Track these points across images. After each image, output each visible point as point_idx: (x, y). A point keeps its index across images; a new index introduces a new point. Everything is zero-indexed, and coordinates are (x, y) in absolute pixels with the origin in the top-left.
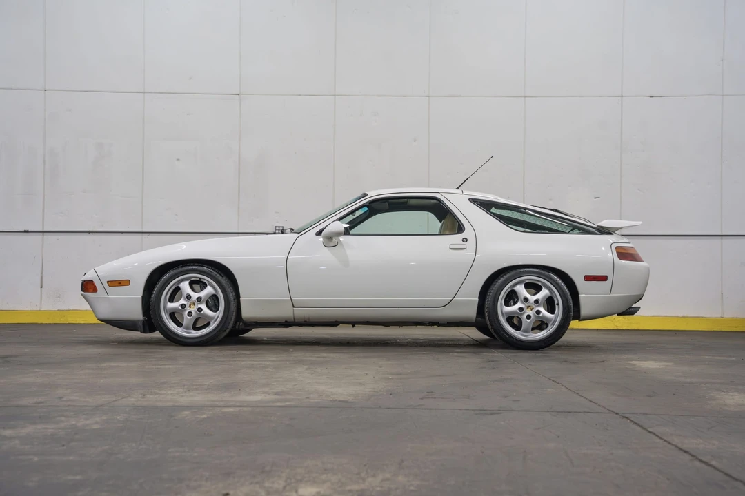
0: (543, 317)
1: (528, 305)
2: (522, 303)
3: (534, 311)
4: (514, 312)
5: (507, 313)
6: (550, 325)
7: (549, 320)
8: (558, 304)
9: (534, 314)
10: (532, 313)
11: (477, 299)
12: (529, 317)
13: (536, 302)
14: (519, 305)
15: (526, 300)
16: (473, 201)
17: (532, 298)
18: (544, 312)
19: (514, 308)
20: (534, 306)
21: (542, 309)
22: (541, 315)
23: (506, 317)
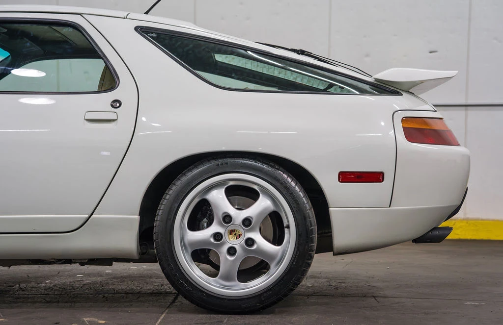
0: (260, 251)
1: (231, 228)
2: (220, 224)
3: (242, 240)
4: (205, 242)
5: (192, 244)
6: (272, 266)
7: (272, 257)
8: (288, 227)
9: (242, 247)
10: (238, 244)
11: (137, 217)
12: (232, 251)
13: (247, 222)
14: (215, 228)
15: (227, 218)
16: (143, 31)
17: (239, 216)
18: (262, 243)
19: (205, 234)
20: (241, 230)
21: (257, 237)
22: (255, 247)
23: (190, 251)
